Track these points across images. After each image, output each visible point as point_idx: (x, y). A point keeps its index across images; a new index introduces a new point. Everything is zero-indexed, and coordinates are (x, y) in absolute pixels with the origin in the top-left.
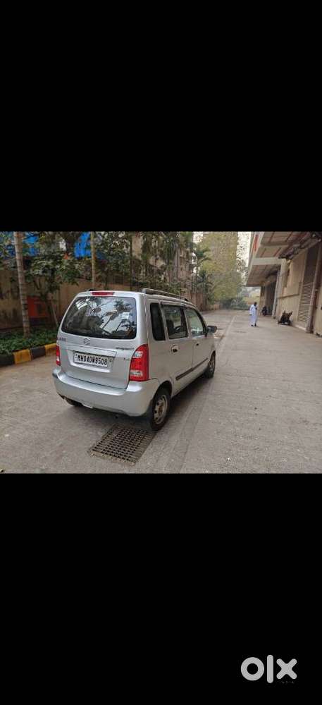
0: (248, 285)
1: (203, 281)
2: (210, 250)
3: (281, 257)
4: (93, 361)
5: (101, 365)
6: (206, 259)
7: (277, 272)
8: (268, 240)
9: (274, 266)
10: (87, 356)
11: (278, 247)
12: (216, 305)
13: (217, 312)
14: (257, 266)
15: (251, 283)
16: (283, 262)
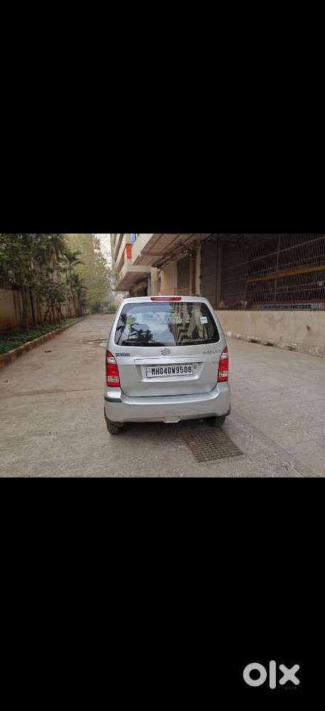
0: (118, 290)
1: (77, 285)
2: (81, 254)
3: (153, 266)
4: (174, 372)
5: (184, 373)
6: (79, 262)
7: (147, 278)
8: (147, 250)
9: (145, 273)
10: (164, 368)
11: (153, 257)
12: (88, 311)
13: (91, 316)
14: (131, 273)
15: (121, 288)
16: (154, 271)
